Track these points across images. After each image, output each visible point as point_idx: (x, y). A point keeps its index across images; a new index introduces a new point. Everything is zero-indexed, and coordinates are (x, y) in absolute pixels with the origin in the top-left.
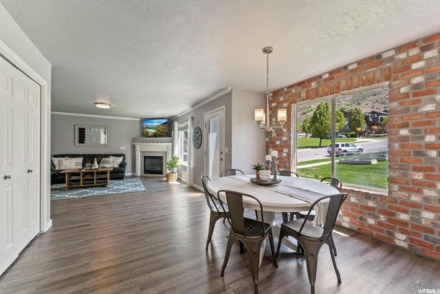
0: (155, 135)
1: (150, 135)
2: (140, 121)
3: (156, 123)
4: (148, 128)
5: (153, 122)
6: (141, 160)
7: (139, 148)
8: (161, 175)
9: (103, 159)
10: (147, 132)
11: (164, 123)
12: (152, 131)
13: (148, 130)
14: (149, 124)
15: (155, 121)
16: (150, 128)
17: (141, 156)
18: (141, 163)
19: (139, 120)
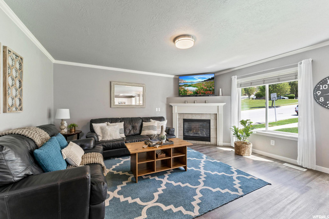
0: (196, 94)
1: (189, 93)
2: (175, 79)
3: (198, 80)
4: (186, 85)
5: (194, 79)
6: (179, 124)
7: (176, 110)
8: (207, 143)
9: (145, 124)
10: (185, 91)
11: (210, 79)
12: (193, 89)
13: (186, 88)
14: (188, 81)
15: (195, 77)
16: (190, 86)
17: (179, 119)
18: (179, 127)
19: (173, 76)
